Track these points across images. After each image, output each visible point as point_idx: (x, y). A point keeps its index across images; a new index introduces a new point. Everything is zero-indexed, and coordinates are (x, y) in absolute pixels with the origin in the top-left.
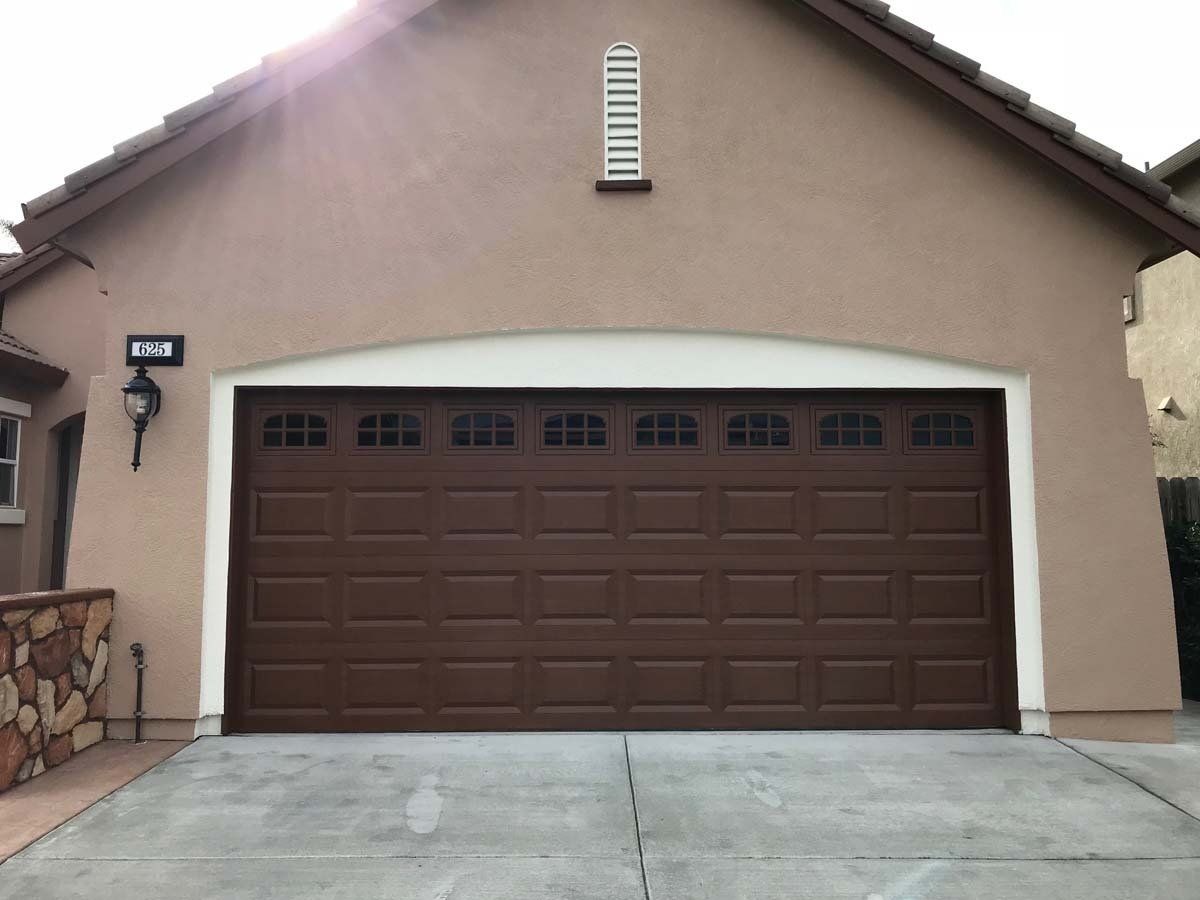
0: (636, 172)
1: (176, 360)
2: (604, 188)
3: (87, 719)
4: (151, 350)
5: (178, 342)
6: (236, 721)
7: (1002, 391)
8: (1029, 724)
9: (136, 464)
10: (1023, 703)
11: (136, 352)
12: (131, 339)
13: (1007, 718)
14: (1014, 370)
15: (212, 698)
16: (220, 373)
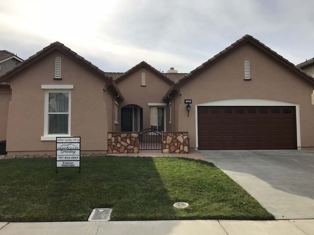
0: (249, 78)
1: (191, 103)
2: (245, 80)
3: (183, 150)
4: (188, 101)
5: (191, 100)
6: (199, 149)
7: (296, 106)
8: (299, 149)
9: (188, 116)
10: (298, 146)
11: (186, 102)
12: (185, 100)
13: (295, 147)
14: (297, 104)
15: (197, 146)
16: (196, 104)
